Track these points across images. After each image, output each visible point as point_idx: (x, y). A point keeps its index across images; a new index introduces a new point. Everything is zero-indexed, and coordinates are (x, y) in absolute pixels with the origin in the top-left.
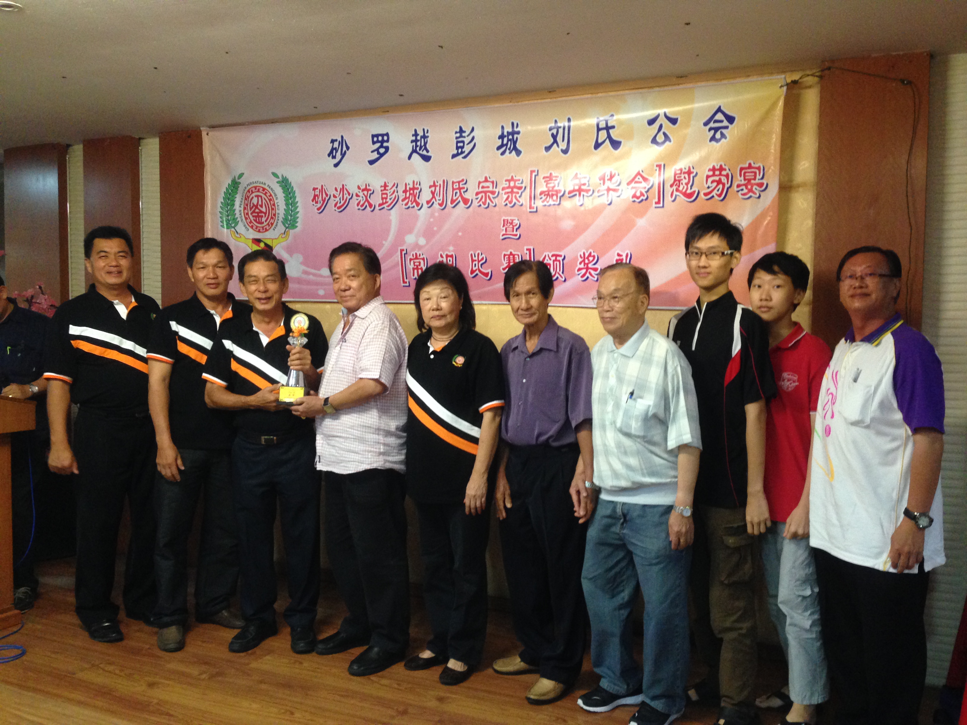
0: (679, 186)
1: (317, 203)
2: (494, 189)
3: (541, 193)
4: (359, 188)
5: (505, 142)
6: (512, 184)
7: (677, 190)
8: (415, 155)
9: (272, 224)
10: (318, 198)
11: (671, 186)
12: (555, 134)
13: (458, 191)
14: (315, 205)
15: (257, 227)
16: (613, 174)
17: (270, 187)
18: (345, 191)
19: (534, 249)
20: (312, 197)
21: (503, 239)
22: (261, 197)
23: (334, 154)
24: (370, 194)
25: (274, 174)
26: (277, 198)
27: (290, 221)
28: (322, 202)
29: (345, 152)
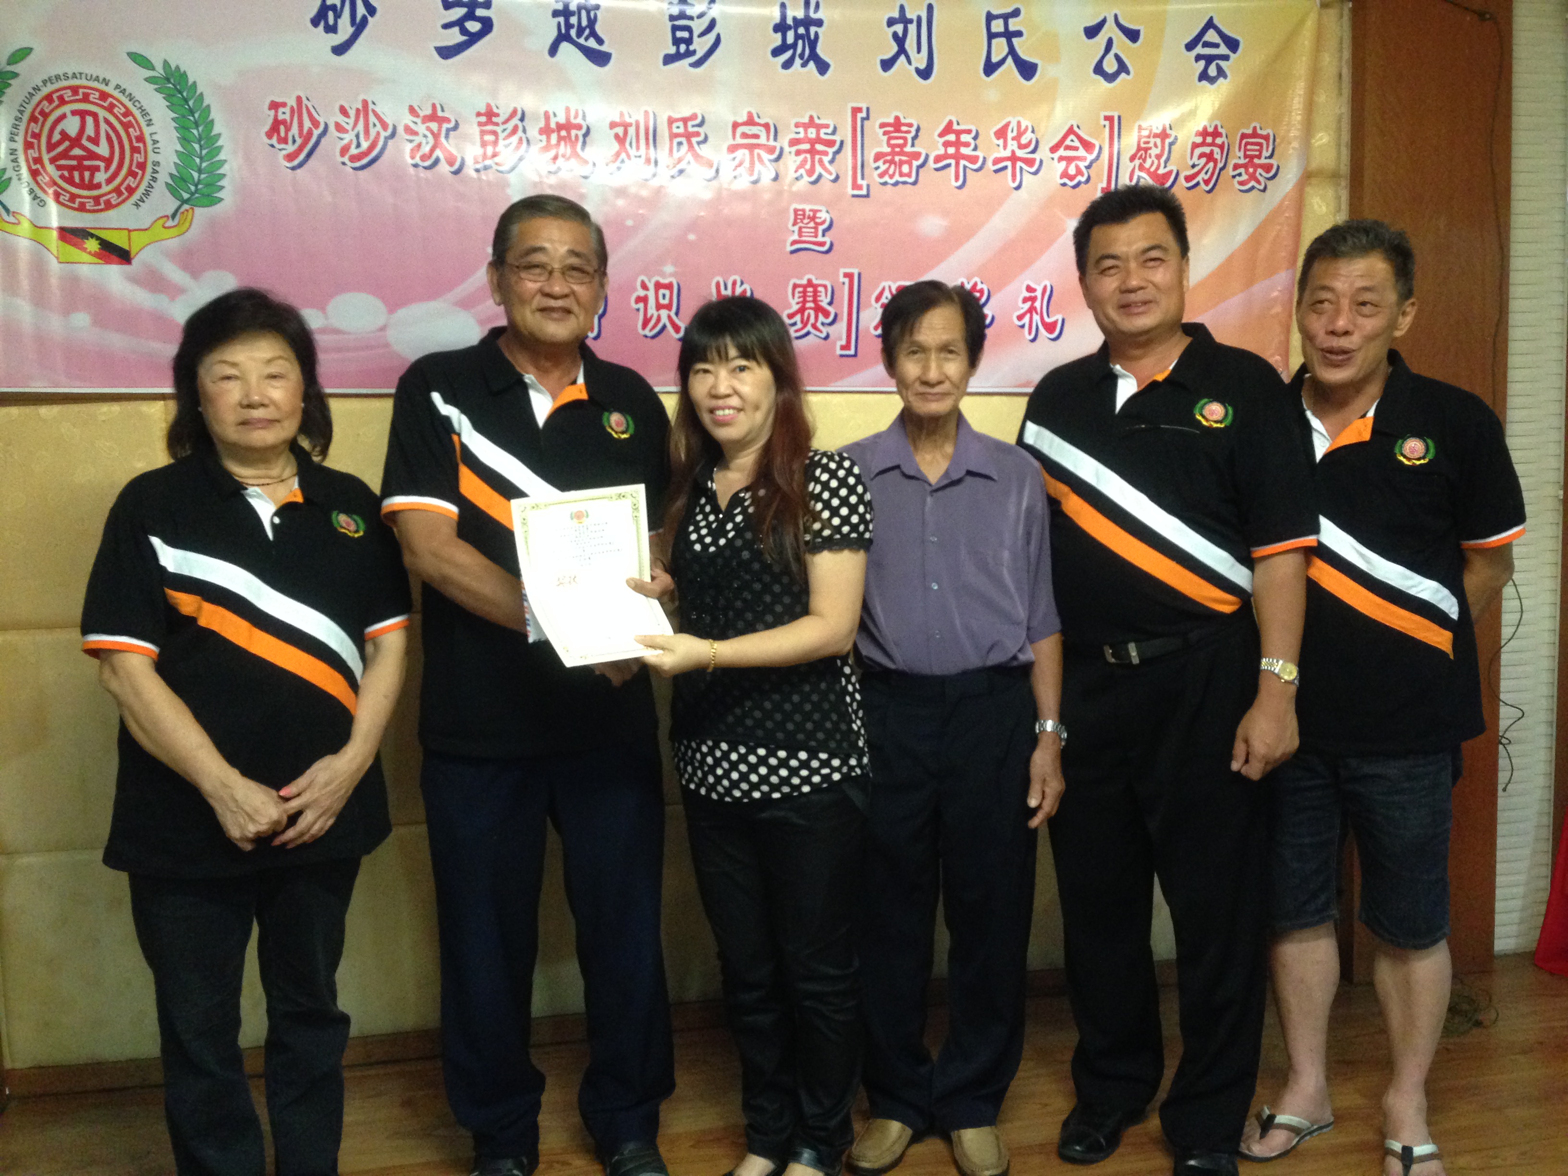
0: (1144, 160)
1: (284, 141)
2: (772, 143)
3: (878, 157)
4: (412, 110)
5: (790, 38)
6: (812, 133)
7: (1141, 168)
8: (565, 46)
9: (131, 191)
10: (288, 130)
11: (1132, 159)
12: (900, 34)
13: (683, 140)
14: (278, 146)
15: (73, 197)
16: (1023, 128)
17: (123, 92)
18: (372, 119)
19: (859, 275)
20: (267, 127)
21: (793, 252)
22: (95, 116)
23: (331, 21)
24: (448, 130)
25: (136, 58)
26: (149, 123)
27: (196, 186)
28: (299, 141)
29: (364, 21)
